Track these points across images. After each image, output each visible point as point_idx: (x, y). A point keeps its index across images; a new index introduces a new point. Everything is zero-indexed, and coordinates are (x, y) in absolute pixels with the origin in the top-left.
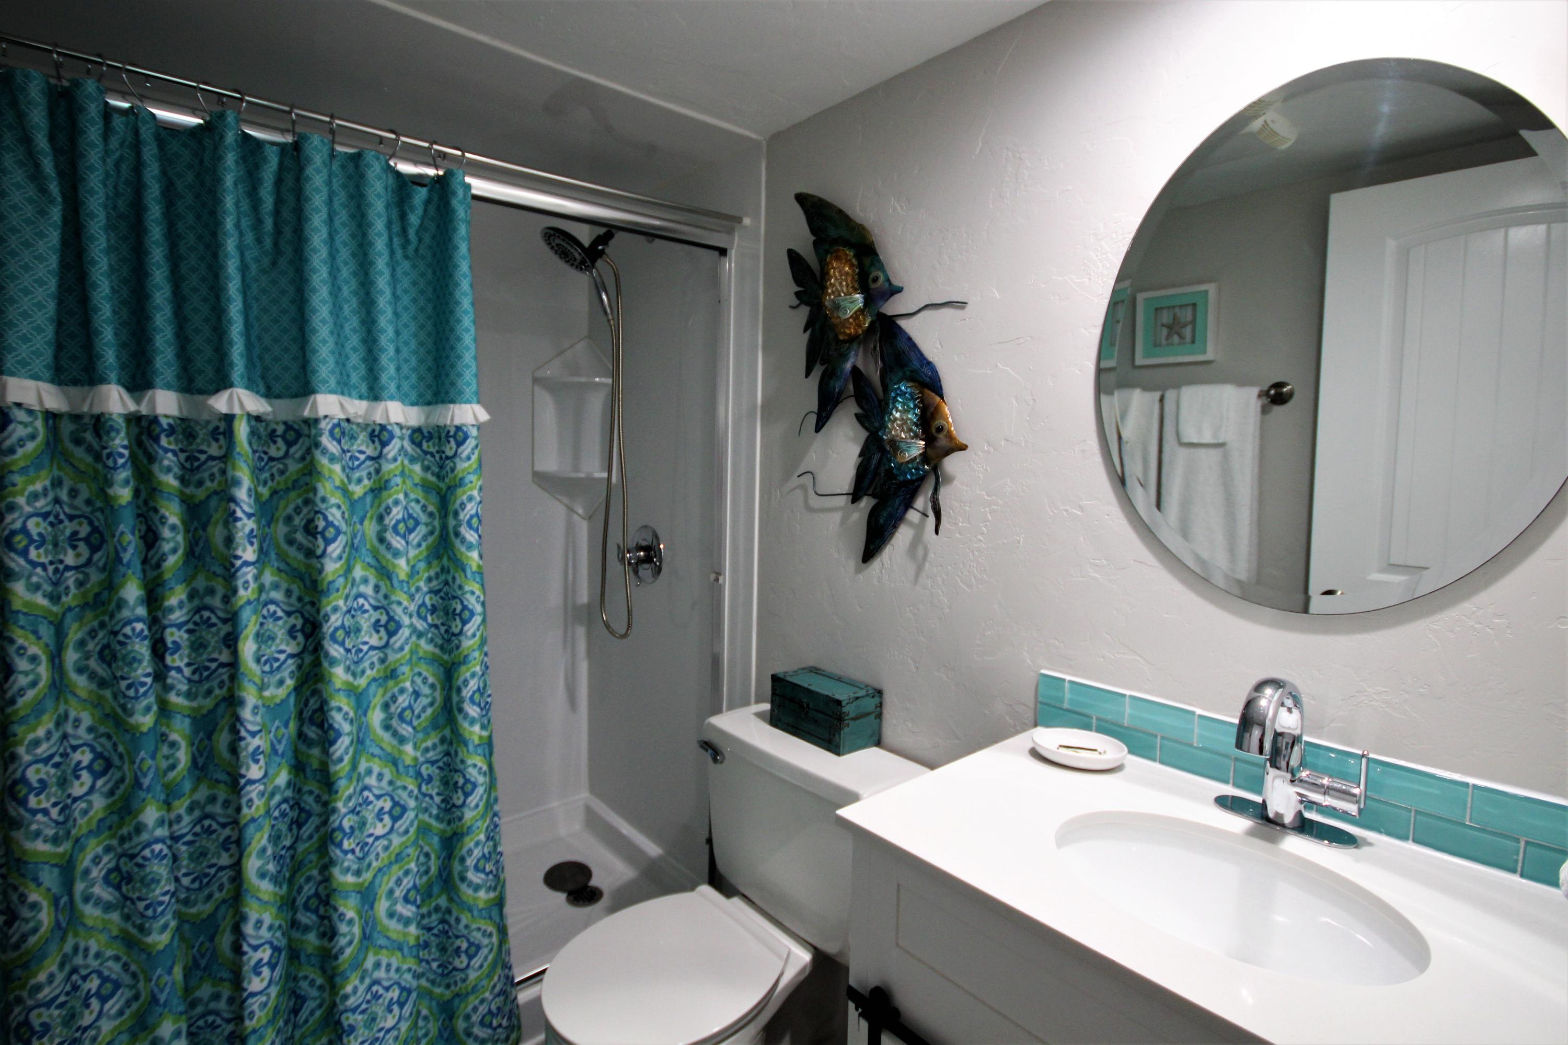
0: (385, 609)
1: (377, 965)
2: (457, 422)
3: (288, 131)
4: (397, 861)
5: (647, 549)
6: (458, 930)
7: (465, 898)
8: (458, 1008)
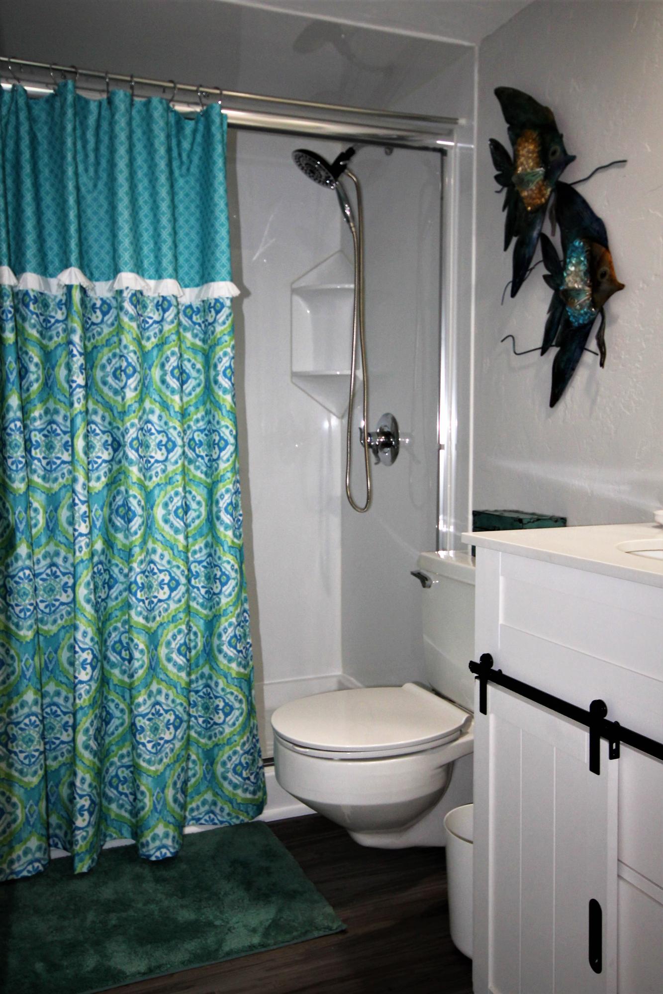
0: (165, 433)
1: (159, 692)
2: (216, 296)
3: (103, 91)
4: (173, 621)
5: (387, 435)
6: (218, 692)
7: (222, 667)
8: (217, 755)
